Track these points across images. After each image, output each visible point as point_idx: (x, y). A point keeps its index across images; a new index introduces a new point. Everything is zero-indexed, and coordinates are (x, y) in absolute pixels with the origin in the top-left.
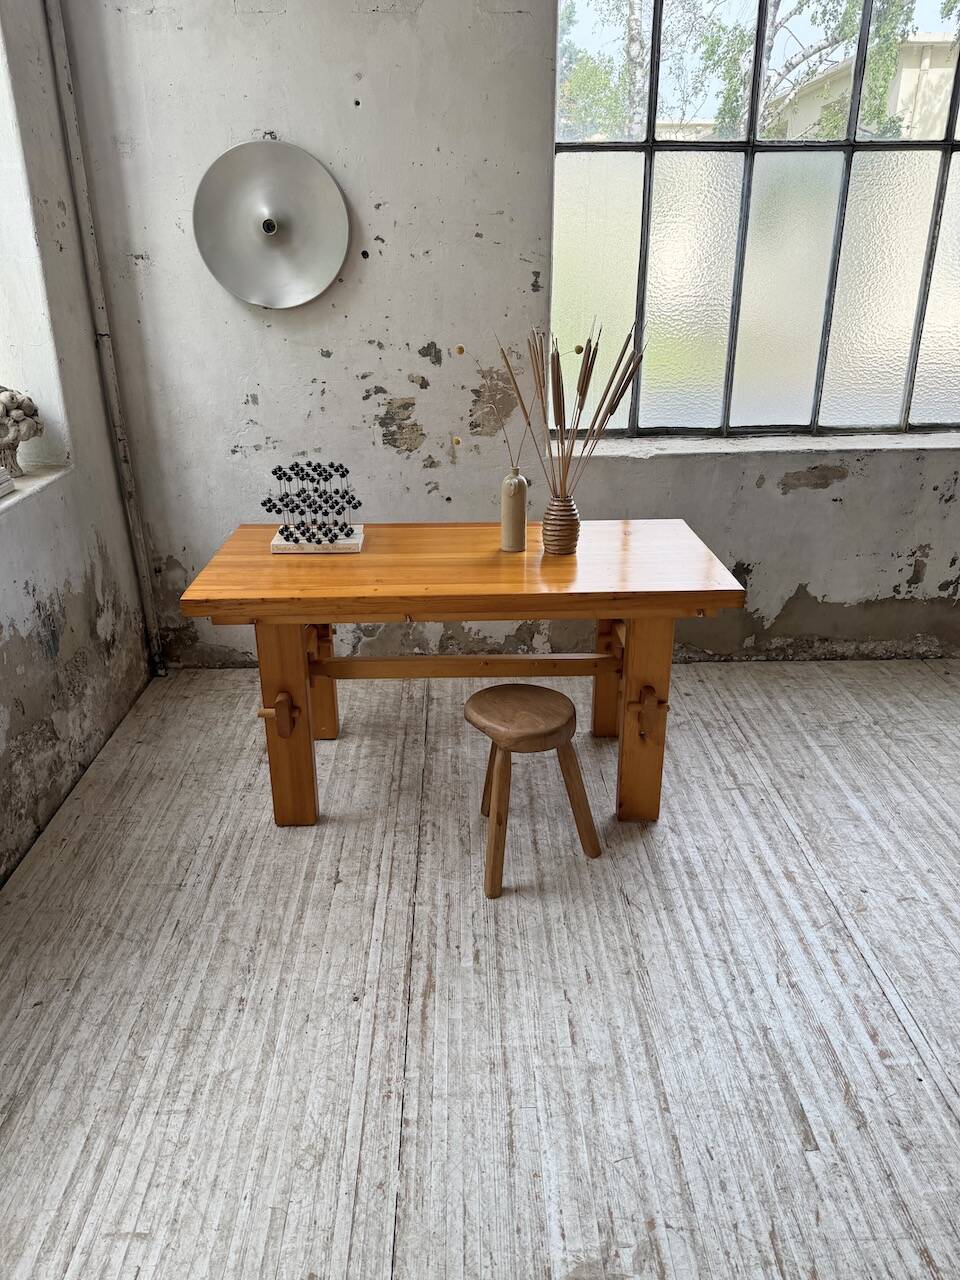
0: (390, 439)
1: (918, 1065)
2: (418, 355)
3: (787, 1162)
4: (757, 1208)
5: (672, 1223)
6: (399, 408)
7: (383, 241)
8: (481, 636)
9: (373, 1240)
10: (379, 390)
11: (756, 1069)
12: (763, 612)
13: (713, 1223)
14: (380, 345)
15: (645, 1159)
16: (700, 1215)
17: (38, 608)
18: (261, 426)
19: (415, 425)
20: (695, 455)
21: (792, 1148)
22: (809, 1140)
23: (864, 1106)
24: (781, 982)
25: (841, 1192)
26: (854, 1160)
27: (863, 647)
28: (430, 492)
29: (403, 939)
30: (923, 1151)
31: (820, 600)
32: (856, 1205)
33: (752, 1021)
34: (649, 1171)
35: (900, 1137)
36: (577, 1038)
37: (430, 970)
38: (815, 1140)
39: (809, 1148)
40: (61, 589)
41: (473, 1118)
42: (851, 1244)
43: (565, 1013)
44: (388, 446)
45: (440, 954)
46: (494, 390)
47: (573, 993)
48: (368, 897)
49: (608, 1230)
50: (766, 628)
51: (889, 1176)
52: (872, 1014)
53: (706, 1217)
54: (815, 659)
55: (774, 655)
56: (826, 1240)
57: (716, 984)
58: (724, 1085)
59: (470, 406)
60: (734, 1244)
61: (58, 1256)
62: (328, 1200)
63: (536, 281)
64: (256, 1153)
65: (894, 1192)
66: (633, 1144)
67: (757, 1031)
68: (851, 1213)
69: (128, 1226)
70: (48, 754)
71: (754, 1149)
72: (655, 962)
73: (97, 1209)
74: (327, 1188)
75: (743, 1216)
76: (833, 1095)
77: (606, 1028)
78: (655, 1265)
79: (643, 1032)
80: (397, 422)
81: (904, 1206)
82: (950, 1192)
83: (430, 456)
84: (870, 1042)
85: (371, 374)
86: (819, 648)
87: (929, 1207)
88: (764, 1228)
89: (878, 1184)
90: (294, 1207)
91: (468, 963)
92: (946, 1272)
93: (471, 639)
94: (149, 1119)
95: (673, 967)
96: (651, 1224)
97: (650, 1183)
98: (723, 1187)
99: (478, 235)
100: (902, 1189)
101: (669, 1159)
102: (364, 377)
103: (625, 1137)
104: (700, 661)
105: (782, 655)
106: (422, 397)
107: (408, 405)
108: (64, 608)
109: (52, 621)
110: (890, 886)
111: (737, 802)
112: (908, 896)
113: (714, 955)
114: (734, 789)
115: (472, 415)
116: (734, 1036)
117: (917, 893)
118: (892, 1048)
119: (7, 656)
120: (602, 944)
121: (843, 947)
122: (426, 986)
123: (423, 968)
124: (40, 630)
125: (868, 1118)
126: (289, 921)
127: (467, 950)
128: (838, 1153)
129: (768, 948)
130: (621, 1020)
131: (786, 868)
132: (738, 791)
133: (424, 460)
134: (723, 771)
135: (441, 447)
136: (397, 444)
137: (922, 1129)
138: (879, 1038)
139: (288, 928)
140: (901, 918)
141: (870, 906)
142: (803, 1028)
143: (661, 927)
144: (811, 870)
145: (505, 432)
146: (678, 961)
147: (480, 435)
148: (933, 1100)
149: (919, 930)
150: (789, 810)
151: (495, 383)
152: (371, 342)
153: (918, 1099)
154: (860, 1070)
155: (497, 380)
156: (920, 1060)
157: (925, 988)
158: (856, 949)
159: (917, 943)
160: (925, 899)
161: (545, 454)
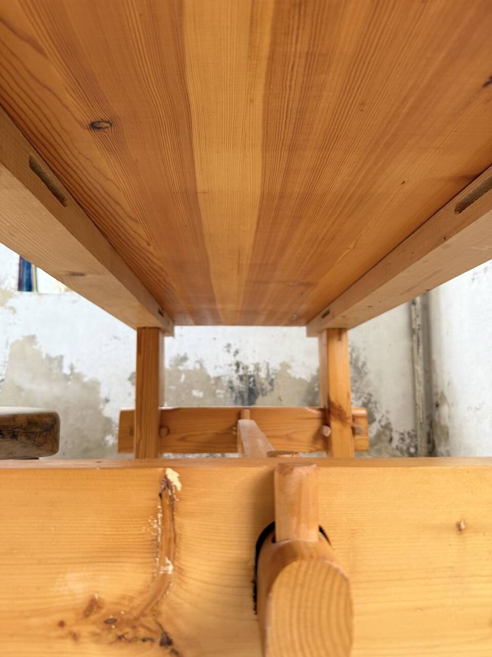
17: (238, 365)
108: (272, 380)
109: (254, 381)
119: (185, 378)
124: (234, 380)
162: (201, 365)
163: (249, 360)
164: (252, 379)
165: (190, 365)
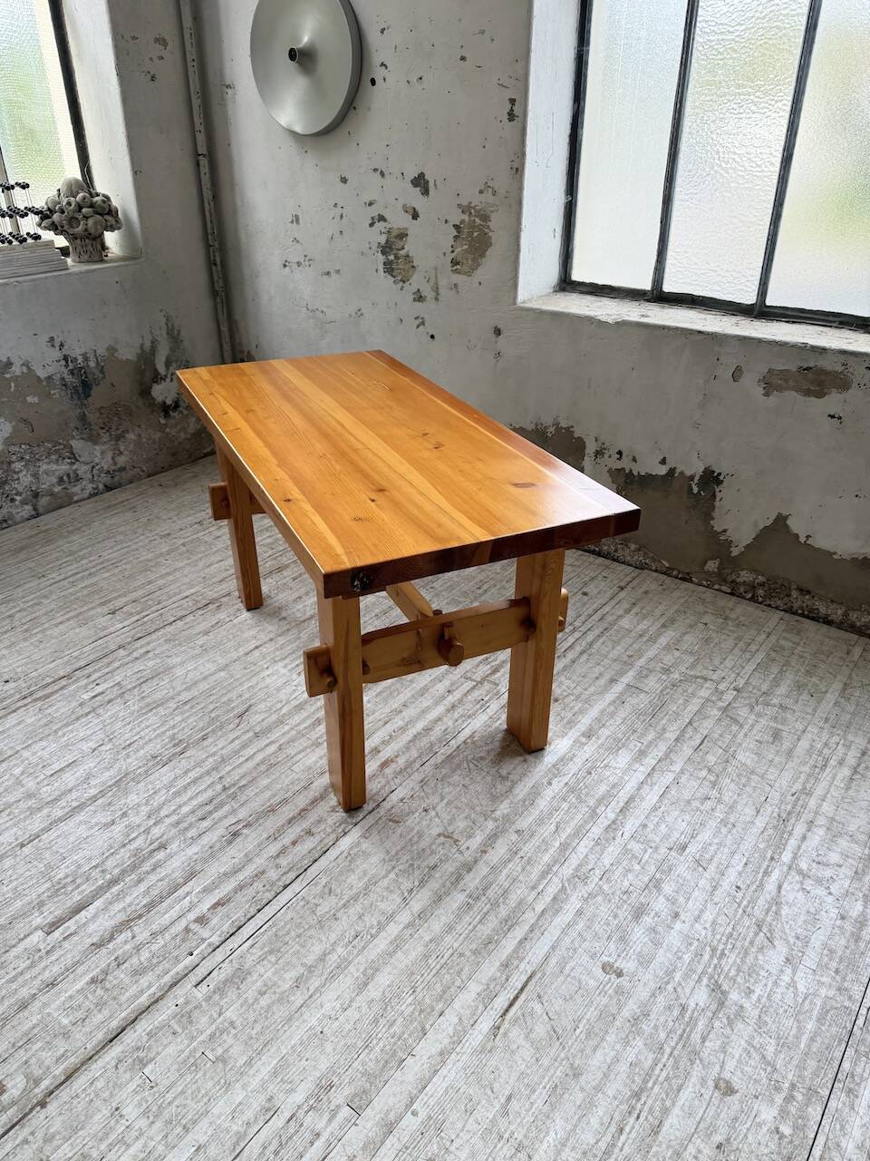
0: (389, 268)
1: (209, 945)
2: (410, 185)
6: (396, 237)
7: (386, 67)
10: (382, 218)
11: (110, 864)
12: (732, 535)
14: (382, 174)
17: (66, 358)
18: (302, 245)
19: (408, 256)
20: (664, 327)
21: (39, 920)
22: (52, 927)
23: (123, 937)
24: (232, 826)
25: (12, 966)
26: (53, 958)
27: (854, 616)
28: (418, 327)
30: (100, 992)
31: (802, 539)
33: (165, 836)
35: (106, 972)
36: (56, 776)
37: (62, 688)
38: (57, 928)
39: (47, 929)
40: (101, 351)
43: (80, 756)
44: (387, 275)
45: (83, 683)
46: (472, 226)
47: (103, 748)
48: (112, 630)
50: (733, 555)
51: (53, 984)
52: (250, 891)
54: (790, 610)
55: (742, 590)
57: (191, 799)
58: (76, 858)
59: (452, 242)
63: (512, 110)
65: (35, 994)
67: (156, 844)
70: (64, 468)
71: (19, 904)
72: (183, 761)
76: (120, 915)
77: (82, 779)
79: (95, 796)
81: (24, 1006)
82: (64, 1027)
83: (419, 290)
84: (209, 906)
85: (375, 201)
86: (798, 601)
87: (35, 1021)
89: (37, 983)
91: (86, 697)
95: (187, 772)
99: (463, 58)
100: (43, 998)
102: (370, 204)
104: (656, 571)
105: (749, 594)
106: (413, 228)
107: (402, 236)
108: (103, 367)
109: (85, 373)
110: (457, 819)
111: (457, 691)
112: (455, 837)
113: (227, 782)
114: (474, 681)
115: (453, 252)
116: (136, 837)
117: (471, 840)
118: (215, 921)
119: (15, 387)
120: (176, 731)
121: (324, 836)
122: (45, 695)
123: (61, 685)
124: (65, 375)
125: (111, 946)
126: (53, 622)
127: (99, 689)
128: (53, 947)
129: (269, 800)
130: (98, 781)
131: (397, 757)
132: (475, 683)
133: (414, 293)
134: (493, 664)
135: (428, 281)
136: (394, 274)
137: (127, 981)
138: (219, 908)
139: (47, 625)
140: (415, 848)
141: (408, 823)
142: (186, 864)
143: (230, 743)
144: (415, 769)
145: (480, 273)
146: (198, 769)
147: (459, 273)
148: (172, 973)
149: (412, 865)
150: (490, 718)
151: (472, 218)
152: (375, 170)
153: (164, 962)
154: (167, 916)
155: (475, 216)
156: (218, 944)
157: (326, 906)
158: (331, 843)
159: (389, 872)
160: (468, 848)
161: (514, 302)
162: (29, 368)
163: (76, 351)
164: (83, 371)
165: (17, 369)
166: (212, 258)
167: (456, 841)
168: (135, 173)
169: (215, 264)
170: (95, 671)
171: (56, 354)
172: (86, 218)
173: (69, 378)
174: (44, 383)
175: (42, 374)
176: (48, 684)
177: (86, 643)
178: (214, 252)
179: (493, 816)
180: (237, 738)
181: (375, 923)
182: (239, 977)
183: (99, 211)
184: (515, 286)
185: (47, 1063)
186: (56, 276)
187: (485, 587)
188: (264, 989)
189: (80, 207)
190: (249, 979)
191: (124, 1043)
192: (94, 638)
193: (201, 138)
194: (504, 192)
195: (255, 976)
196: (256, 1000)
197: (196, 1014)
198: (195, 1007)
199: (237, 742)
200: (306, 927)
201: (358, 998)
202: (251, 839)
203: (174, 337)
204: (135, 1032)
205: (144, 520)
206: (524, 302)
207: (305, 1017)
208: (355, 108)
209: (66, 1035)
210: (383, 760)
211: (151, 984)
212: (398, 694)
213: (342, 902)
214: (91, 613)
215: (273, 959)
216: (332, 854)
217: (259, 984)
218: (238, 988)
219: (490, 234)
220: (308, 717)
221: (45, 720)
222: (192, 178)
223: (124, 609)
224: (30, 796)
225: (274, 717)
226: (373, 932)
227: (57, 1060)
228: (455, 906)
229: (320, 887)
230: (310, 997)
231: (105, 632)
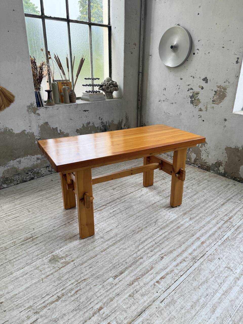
0: (192, 102)
1: (162, 290)
2: (202, 80)
3: (105, 275)
4: (89, 275)
5: (75, 264)
6: (195, 94)
7: (199, 50)
8: (205, 161)
9: (44, 231)
10: (192, 89)
11: (127, 261)
13: (80, 269)
14: (194, 77)
15: (87, 254)
16: (80, 267)
17: (102, 123)
18: (165, 96)
19: (199, 99)
21: (111, 275)
22: (116, 277)
23: (136, 283)
24: (161, 255)
25: (106, 287)
26: (117, 287)
28: (199, 118)
29: (109, 202)
30: (132, 299)
32: (104, 291)
33: (142, 255)
34: (85, 256)
35: (133, 294)
36: (107, 233)
37: (104, 208)
38: (117, 278)
39: (113, 277)
41: (76, 229)
42: (93, 293)
43: (113, 228)
44: (191, 104)
45: (110, 207)
46: (220, 91)
47: (119, 226)
48: (114, 194)
49: (67, 256)
51: (119, 295)
52: (170, 276)
53: (81, 268)
56: (90, 289)
57: (147, 245)
58: (117, 258)
59: (213, 95)
60: (78, 274)
61: (21, 207)
62: (48, 223)
63: (238, 61)
64: (50, 213)
65: (114, 297)
66: (89, 251)
67: (140, 257)
68: (102, 290)
69: (29, 210)
71: (104, 269)
72: (142, 233)
73: (30, 206)
74: (50, 222)
75: (86, 273)
76: (134, 277)
77: (115, 235)
78: (64, 265)
79: (119, 240)
80: (194, 98)
81: (112, 300)
82: (125, 309)
83: (201, 108)
84: (159, 278)
85: (190, 84)
87: (116, 305)
88: (85, 277)
89: (114, 293)
90: (44, 221)
91: (111, 211)
92: (99, 314)
93: (202, 161)
94: (48, 201)
95: (144, 237)
96: (73, 261)
97: (83, 257)
98: (90, 268)
99: (223, 47)
100: (117, 298)
101: (90, 257)
102: (189, 85)
103: (90, 249)
106: (201, 92)
107: (197, 94)
108: (110, 125)
110: (230, 263)
111: (220, 223)
112: (231, 268)
113: (156, 241)
114: (224, 221)
115: (213, 98)
116: (134, 254)
117: (236, 270)
118: (162, 283)
119: (90, 129)
120: (138, 224)
121: (189, 262)
122: (100, 210)
123: (104, 207)
124: (101, 127)
125: (133, 285)
126: (98, 190)
127: (114, 210)
128: (116, 283)
129: (170, 249)
130: (119, 236)
131: (206, 241)
132: (225, 222)
133: (199, 109)
134: (229, 216)
135: (204, 106)
136: (193, 104)
137: (140, 297)
138: (163, 279)
139: (97, 191)
140: (219, 270)
141: (214, 262)
142: (150, 264)
143: (154, 230)
144: (212, 246)
145: (221, 104)
146: (146, 236)
147: (214, 104)
148: (153, 297)
149: (219, 275)
150: (232, 233)
151: (221, 89)
152: (191, 76)
153: (150, 293)
154: (147, 279)
155: (222, 89)
156: (165, 290)
157: (195, 284)
158: (192, 265)
159: (212, 276)
160: (236, 273)
161: (232, 112)
162: (94, 124)
163: (104, 121)
164: (105, 126)
165: (91, 124)
166: (139, 99)
167: (232, 270)
168: (124, 76)
169: (139, 101)
170: (112, 204)
171: (100, 121)
172: (111, 87)
173: (102, 128)
174: (96, 128)
175: (96, 126)
176: (101, 207)
177: (108, 196)
178: (140, 97)
179: (241, 264)
180: (156, 229)
181: (212, 292)
182: (173, 302)
183: (114, 86)
184: (233, 108)
185: (122, 319)
186: (103, 102)
187: (220, 193)
188: (182, 307)
189: (110, 85)
190: (176, 303)
191: (143, 317)
192: (110, 196)
193: (141, 68)
194: (232, 82)
195: (178, 303)
196: (180, 310)
197: (163, 312)
198: (162, 309)
199: (156, 230)
200: (191, 290)
201: (213, 315)
202: (167, 260)
203: (127, 119)
204: (145, 314)
205: (117, 165)
206: (234, 112)
207: (197, 318)
208: (187, 60)
209: (126, 311)
210: (202, 241)
211: (147, 300)
212: (201, 222)
213: (200, 283)
214: (108, 189)
215: (182, 298)
216: (193, 268)
217: (180, 305)
218: (174, 306)
219: (226, 94)
220: (175, 226)
221: (101, 217)
222: (137, 78)
223: (117, 188)
224: (102, 238)
225: (165, 224)
226: (212, 294)
227: (125, 319)
228: (237, 290)
229: (192, 278)
230: (197, 312)
231: (113, 194)
